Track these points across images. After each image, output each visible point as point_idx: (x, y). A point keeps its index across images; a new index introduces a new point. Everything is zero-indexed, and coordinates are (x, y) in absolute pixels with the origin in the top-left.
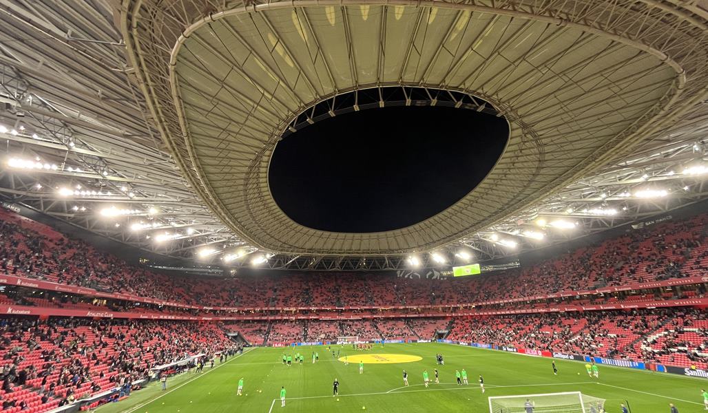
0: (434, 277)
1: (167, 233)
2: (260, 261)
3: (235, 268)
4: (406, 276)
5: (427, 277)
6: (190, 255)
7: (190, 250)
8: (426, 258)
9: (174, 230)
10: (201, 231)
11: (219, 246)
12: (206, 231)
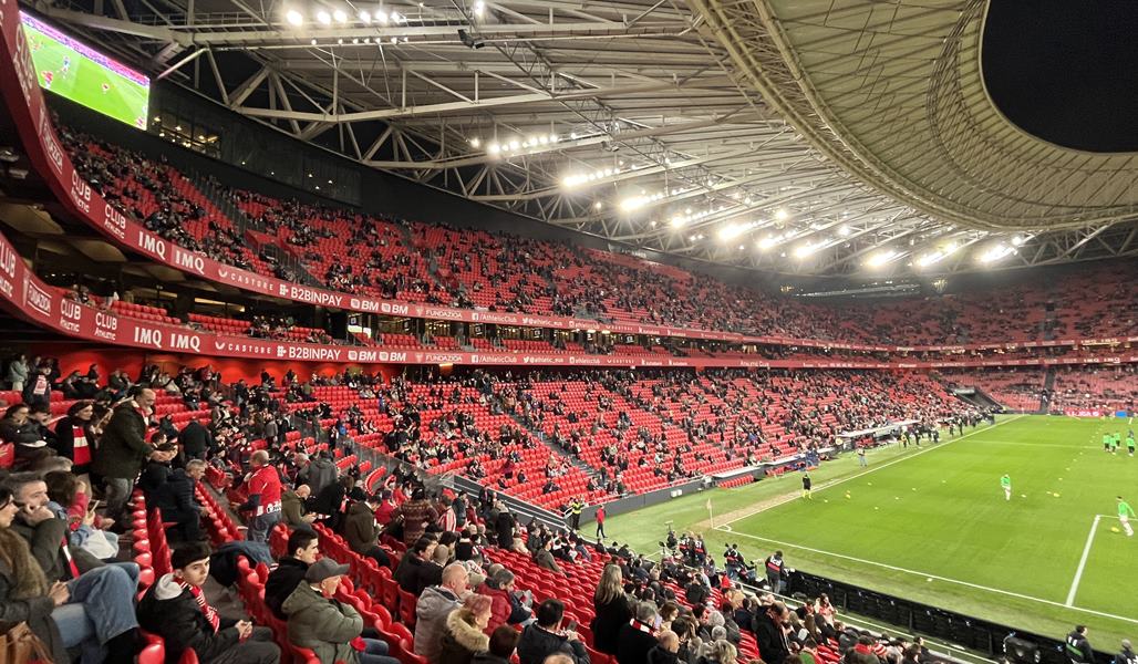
9: (817, 236)
11: (901, 243)
12: (870, 224)
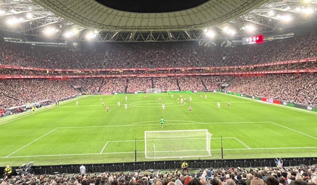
0: (227, 46)
1: (14, 18)
2: (92, 35)
3: (76, 42)
4: (205, 45)
5: (222, 46)
6: (38, 33)
7: (37, 29)
8: (219, 31)
10: (36, 16)
11: (57, 25)
